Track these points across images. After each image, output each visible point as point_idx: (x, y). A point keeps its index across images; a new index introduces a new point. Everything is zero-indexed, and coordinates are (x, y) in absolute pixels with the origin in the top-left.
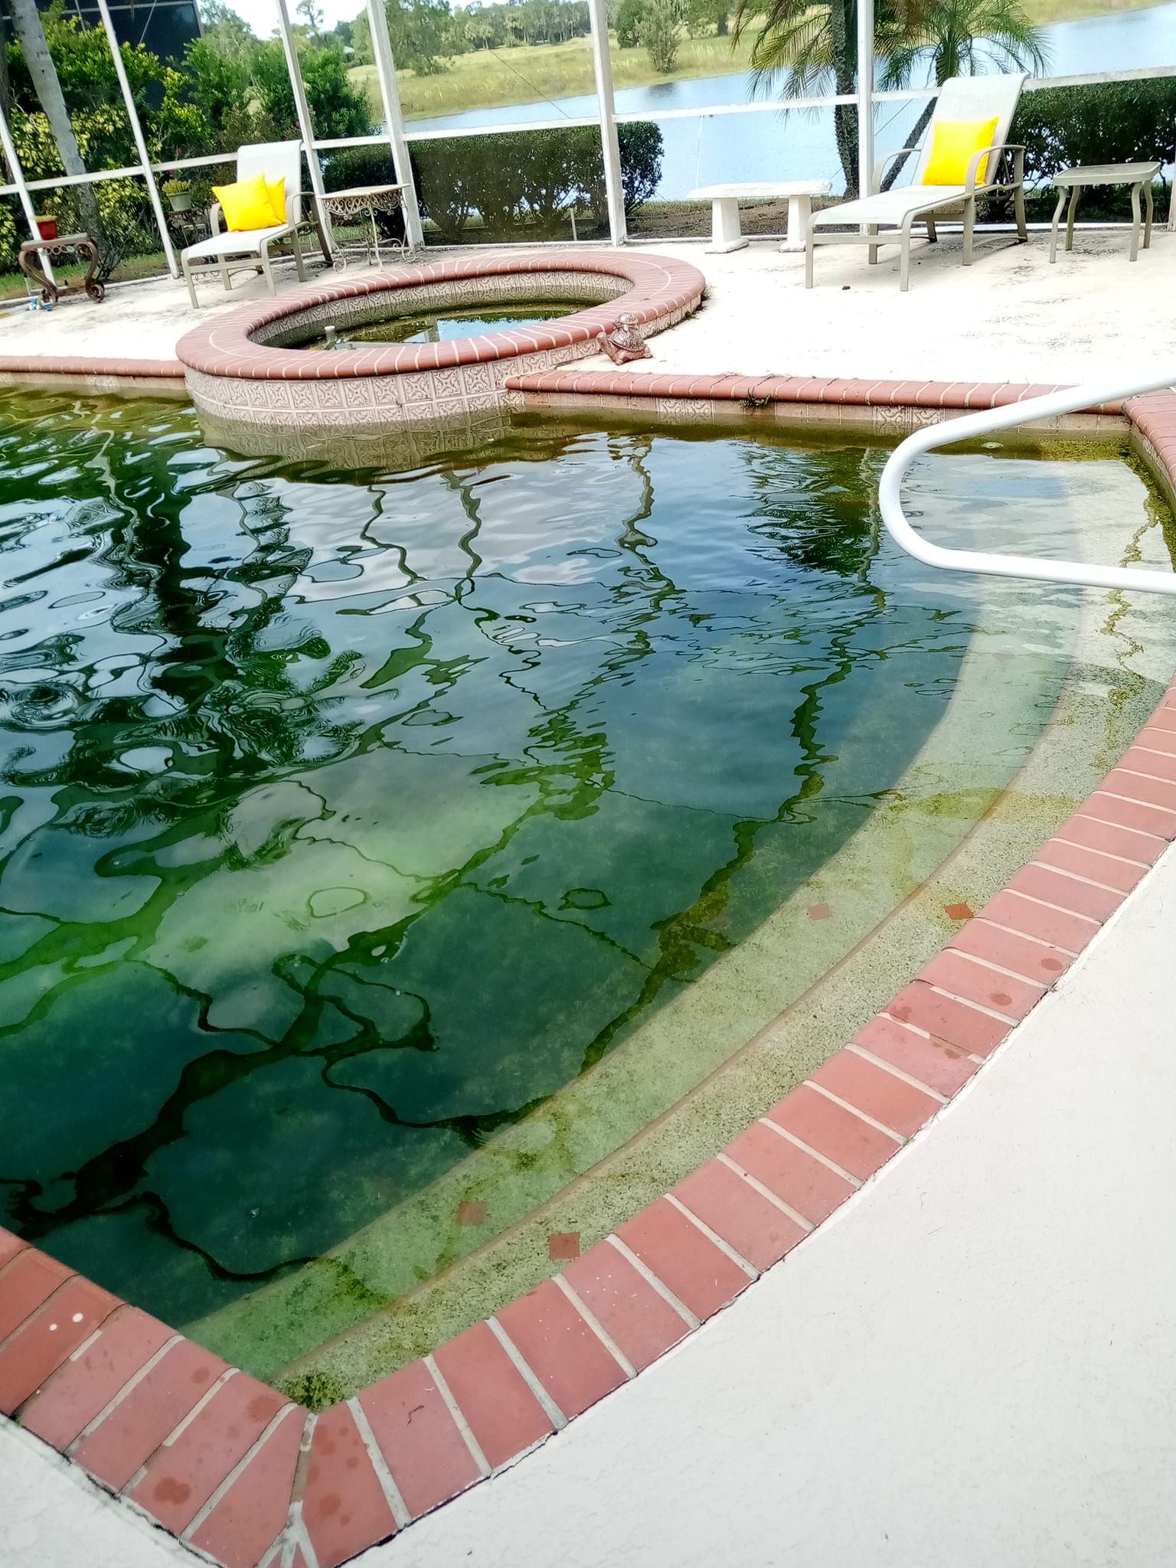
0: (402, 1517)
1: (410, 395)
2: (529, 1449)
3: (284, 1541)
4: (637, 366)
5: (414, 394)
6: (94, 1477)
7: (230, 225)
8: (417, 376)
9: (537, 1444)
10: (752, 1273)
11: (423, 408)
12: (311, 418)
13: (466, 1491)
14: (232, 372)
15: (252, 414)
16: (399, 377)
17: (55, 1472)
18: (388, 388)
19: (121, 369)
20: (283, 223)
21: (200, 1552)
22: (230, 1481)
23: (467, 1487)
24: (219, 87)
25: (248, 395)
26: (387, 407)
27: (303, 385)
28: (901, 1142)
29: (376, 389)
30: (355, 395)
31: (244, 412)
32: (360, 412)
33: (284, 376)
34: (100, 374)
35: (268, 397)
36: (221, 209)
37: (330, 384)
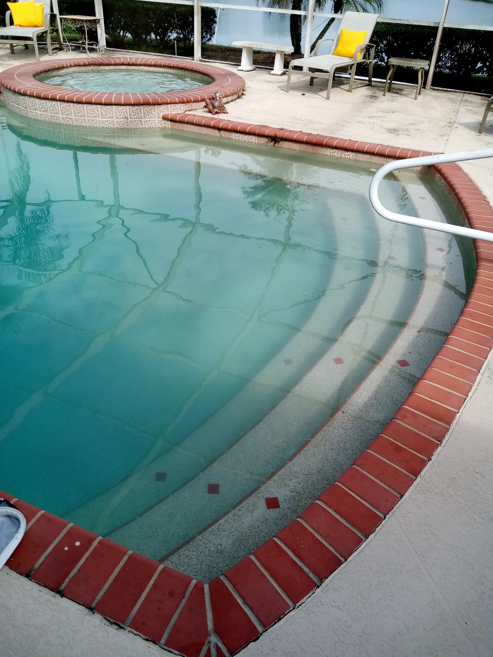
0: (260, 629)
1: (118, 116)
2: (309, 595)
3: (209, 642)
4: (221, 116)
5: (120, 116)
6: (108, 618)
7: (16, 22)
9: (311, 593)
10: (382, 516)
11: (124, 122)
12: (69, 121)
13: (286, 615)
15: (39, 115)
16: (114, 107)
17: (88, 617)
18: (108, 111)
20: (42, 26)
21: (171, 650)
22: (175, 617)
23: (286, 613)
25: (38, 106)
26: (107, 120)
28: (427, 460)
29: (102, 111)
30: (92, 112)
31: (35, 114)
32: (93, 120)
35: (48, 108)
36: (11, 13)
37: (80, 105)
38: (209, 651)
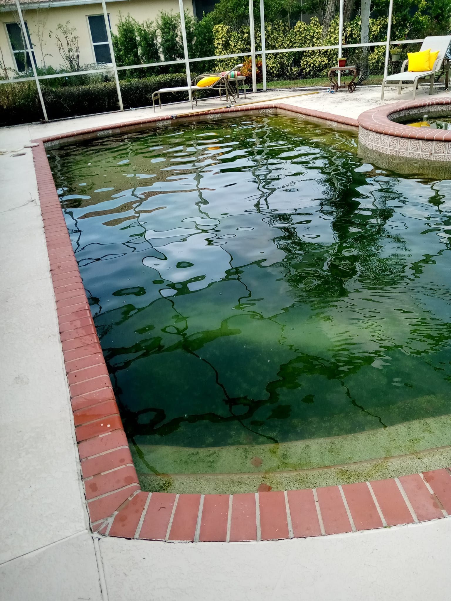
0: (137, 536)
1: (437, 150)
2: (182, 541)
3: (107, 520)
5: (438, 150)
6: (82, 471)
7: (409, 69)
8: (442, 143)
9: (185, 541)
10: (291, 535)
11: (440, 157)
12: (394, 152)
13: (157, 540)
14: (371, 129)
15: (373, 146)
16: (434, 143)
17: (75, 463)
18: (428, 146)
19: (340, 120)
20: (431, 70)
21: (88, 508)
22: (107, 494)
23: (158, 540)
24: (441, 8)
25: (374, 137)
26: (425, 153)
27: (395, 139)
28: (384, 525)
29: (423, 145)
30: (414, 146)
31: (371, 145)
32: (413, 153)
33: (389, 134)
34: (332, 121)
35: (381, 141)
36: (408, 62)
37: (405, 140)
38: (101, 524)
